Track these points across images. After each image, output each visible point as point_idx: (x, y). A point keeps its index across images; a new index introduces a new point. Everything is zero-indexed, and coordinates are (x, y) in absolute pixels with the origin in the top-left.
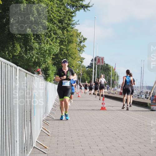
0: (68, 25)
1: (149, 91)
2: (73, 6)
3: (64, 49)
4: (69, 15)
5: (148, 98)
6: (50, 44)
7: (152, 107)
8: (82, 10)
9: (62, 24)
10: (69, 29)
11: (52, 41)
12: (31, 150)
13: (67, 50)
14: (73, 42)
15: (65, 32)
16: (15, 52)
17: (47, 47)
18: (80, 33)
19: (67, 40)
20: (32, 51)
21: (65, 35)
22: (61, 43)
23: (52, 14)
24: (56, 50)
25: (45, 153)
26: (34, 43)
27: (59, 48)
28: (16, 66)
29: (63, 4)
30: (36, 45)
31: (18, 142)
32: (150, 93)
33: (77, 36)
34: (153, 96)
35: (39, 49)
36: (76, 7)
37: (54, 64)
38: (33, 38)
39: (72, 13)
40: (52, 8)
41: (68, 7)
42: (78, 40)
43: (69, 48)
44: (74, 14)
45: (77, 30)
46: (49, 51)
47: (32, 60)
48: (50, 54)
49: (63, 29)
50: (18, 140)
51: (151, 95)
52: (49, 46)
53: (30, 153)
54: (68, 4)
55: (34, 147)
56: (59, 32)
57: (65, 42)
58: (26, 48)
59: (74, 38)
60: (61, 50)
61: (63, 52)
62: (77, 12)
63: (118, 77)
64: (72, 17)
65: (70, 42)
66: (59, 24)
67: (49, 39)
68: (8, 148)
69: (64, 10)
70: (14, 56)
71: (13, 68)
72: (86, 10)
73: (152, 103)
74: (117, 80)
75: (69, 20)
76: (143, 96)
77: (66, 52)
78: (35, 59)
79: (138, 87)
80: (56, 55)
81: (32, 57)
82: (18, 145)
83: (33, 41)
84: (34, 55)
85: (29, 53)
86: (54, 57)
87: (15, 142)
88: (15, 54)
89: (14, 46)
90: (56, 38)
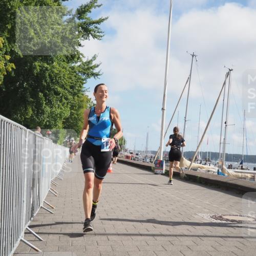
0: (79, 91)
1: (153, 155)
2: (84, 73)
3: (74, 113)
4: (81, 82)
5: (152, 162)
6: (61, 109)
7: (155, 171)
8: (92, 78)
9: (73, 90)
10: (80, 95)
11: (63, 105)
12: (38, 210)
13: (78, 115)
14: (83, 107)
15: (76, 98)
16: (27, 115)
17: (59, 111)
18: (90, 99)
19: (78, 105)
20: (44, 114)
21: (76, 100)
22: (72, 107)
23: (63, 80)
24: (67, 114)
25: (52, 213)
26: (45, 107)
27: (70, 112)
28: (26, 128)
29: (75, 72)
30: (48, 109)
31: (25, 202)
32: (154, 157)
33: (87, 102)
34: (157, 160)
35: (51, 113)
36: (88, 74)
37: (64, 128)
38: (45, 103)
39: (83, 80)
40: (64, 75)
41: (80, 74)
42: (88, 105)
43: (79, 112)
44: (84, 82)
45: (88, 96)
46: (61, 115)
47: (43, 123)
48: (61, 117)
49: (74, 94)
50: (25, 200)
51: (156, 159)
52: (60, 110)
53: (37, 212)
54: (79, 71)
55: (41, 207)
56: (70, 97)
57: (76, 107)
58: (38, 112)
59: (84, 104)
60: (72, 114)
61: (73, 116)
62: (88, 80)
63: (124, 141)
64: (83, 84)
65: (80, 107)
66: (71, 90)
67: (60, 104)
68: (14, 208)
69: (75, 77)
70: (25, 118)
71: (23, 131)
72: (96, 78)
73: (156, 166)
74: (124, 144)
75: (80, 87)
76: (148, 160)
77: (76, 116)
78: (46, 122)
79: (143, 151)
80: (67, 119)
81: (44, 121)
82: (25, 205)
83: (44, 105)
84: (45, 118)
85: (41, 116)
86: (64, 121)
87: (22, 202)
88: (27, 116)
89: (26, 110)
90: (67, 104)
